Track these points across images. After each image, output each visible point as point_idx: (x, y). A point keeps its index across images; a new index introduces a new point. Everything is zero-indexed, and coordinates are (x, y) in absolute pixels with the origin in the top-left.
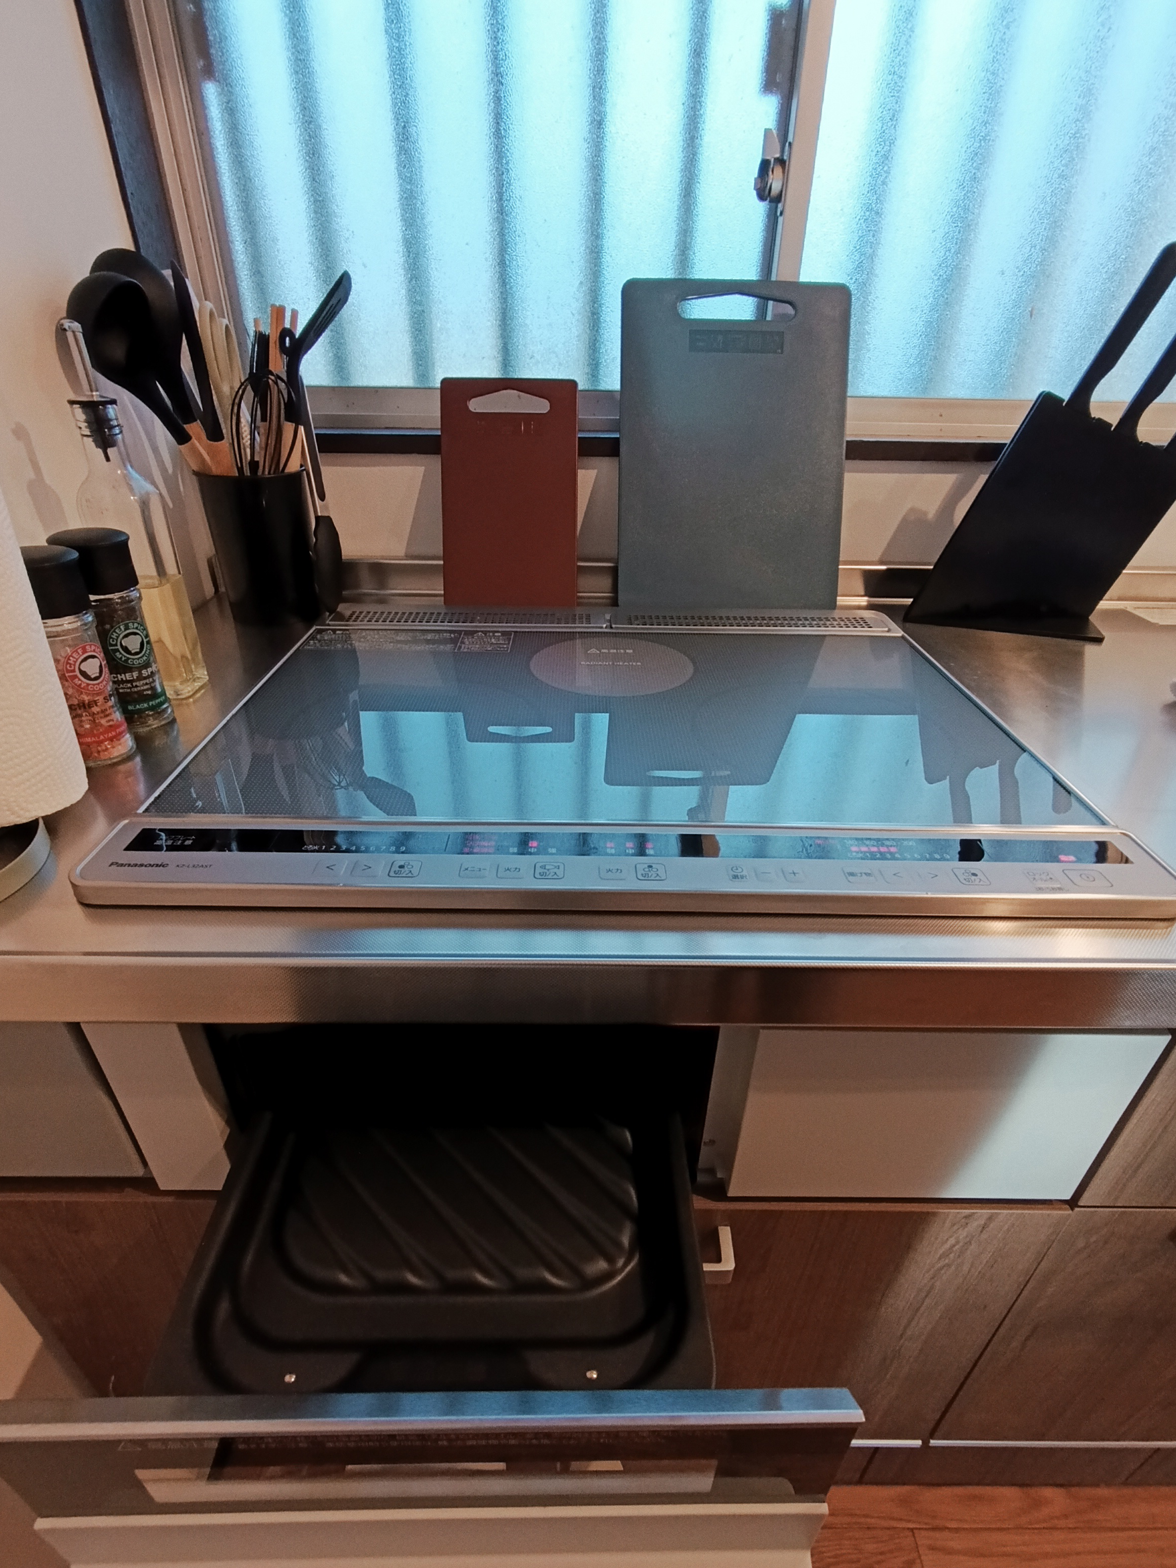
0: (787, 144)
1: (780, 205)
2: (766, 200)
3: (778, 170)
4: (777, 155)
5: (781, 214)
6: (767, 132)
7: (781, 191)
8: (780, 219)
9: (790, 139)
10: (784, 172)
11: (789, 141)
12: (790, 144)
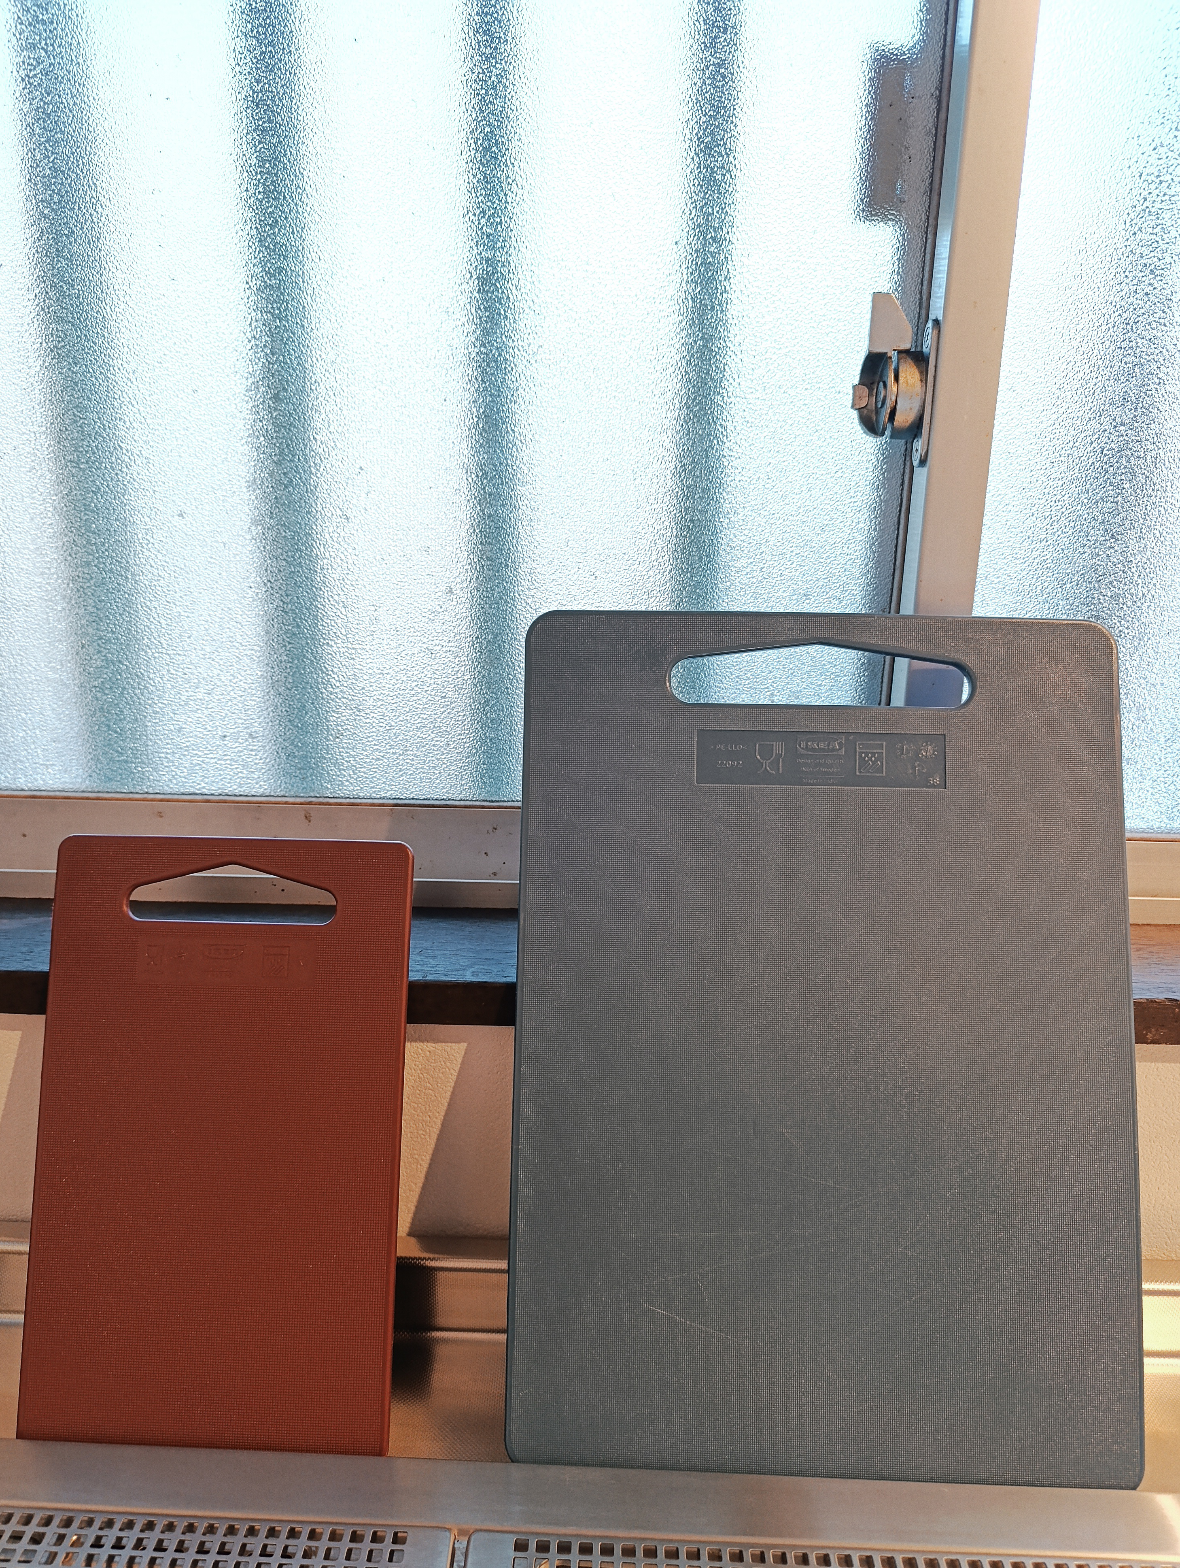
0: (930, 324)
1: (919, 445)
2: (883, 434)
3: (910, 374)
4: (906, 345)
5: (923, 462)
6: (878, 298)
7: (921, 418)
8: (921, 475)
9: (937, 310)
10: (924, 380)
11: (932, 317)
12: (936, 322)
